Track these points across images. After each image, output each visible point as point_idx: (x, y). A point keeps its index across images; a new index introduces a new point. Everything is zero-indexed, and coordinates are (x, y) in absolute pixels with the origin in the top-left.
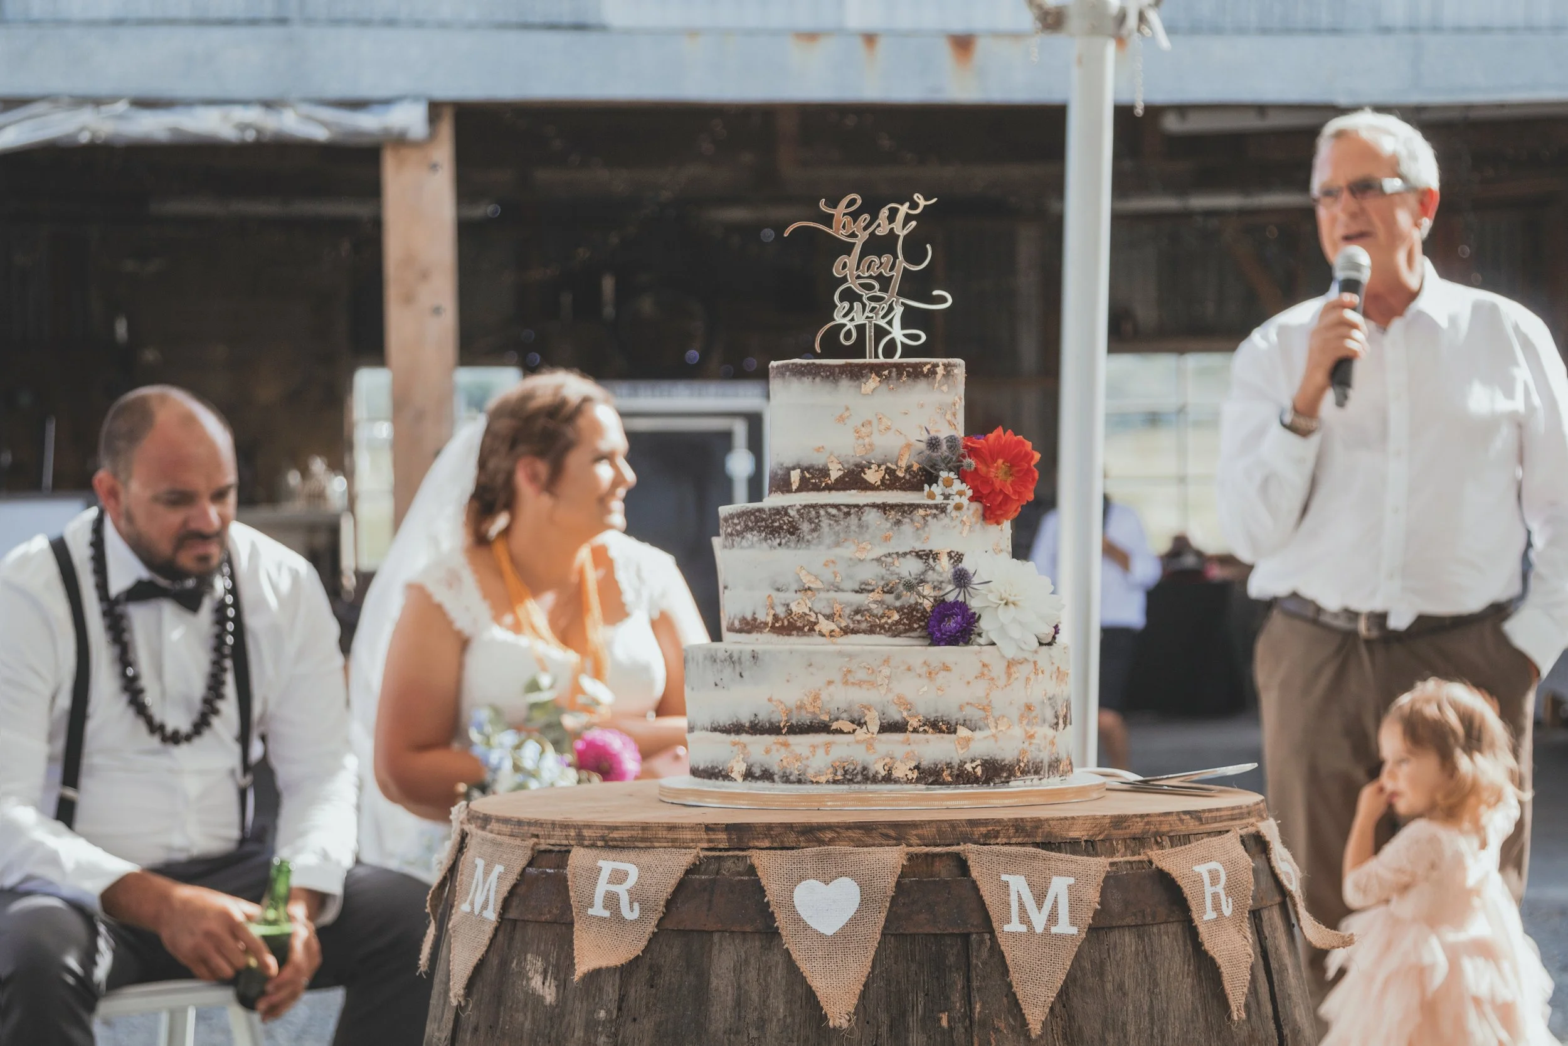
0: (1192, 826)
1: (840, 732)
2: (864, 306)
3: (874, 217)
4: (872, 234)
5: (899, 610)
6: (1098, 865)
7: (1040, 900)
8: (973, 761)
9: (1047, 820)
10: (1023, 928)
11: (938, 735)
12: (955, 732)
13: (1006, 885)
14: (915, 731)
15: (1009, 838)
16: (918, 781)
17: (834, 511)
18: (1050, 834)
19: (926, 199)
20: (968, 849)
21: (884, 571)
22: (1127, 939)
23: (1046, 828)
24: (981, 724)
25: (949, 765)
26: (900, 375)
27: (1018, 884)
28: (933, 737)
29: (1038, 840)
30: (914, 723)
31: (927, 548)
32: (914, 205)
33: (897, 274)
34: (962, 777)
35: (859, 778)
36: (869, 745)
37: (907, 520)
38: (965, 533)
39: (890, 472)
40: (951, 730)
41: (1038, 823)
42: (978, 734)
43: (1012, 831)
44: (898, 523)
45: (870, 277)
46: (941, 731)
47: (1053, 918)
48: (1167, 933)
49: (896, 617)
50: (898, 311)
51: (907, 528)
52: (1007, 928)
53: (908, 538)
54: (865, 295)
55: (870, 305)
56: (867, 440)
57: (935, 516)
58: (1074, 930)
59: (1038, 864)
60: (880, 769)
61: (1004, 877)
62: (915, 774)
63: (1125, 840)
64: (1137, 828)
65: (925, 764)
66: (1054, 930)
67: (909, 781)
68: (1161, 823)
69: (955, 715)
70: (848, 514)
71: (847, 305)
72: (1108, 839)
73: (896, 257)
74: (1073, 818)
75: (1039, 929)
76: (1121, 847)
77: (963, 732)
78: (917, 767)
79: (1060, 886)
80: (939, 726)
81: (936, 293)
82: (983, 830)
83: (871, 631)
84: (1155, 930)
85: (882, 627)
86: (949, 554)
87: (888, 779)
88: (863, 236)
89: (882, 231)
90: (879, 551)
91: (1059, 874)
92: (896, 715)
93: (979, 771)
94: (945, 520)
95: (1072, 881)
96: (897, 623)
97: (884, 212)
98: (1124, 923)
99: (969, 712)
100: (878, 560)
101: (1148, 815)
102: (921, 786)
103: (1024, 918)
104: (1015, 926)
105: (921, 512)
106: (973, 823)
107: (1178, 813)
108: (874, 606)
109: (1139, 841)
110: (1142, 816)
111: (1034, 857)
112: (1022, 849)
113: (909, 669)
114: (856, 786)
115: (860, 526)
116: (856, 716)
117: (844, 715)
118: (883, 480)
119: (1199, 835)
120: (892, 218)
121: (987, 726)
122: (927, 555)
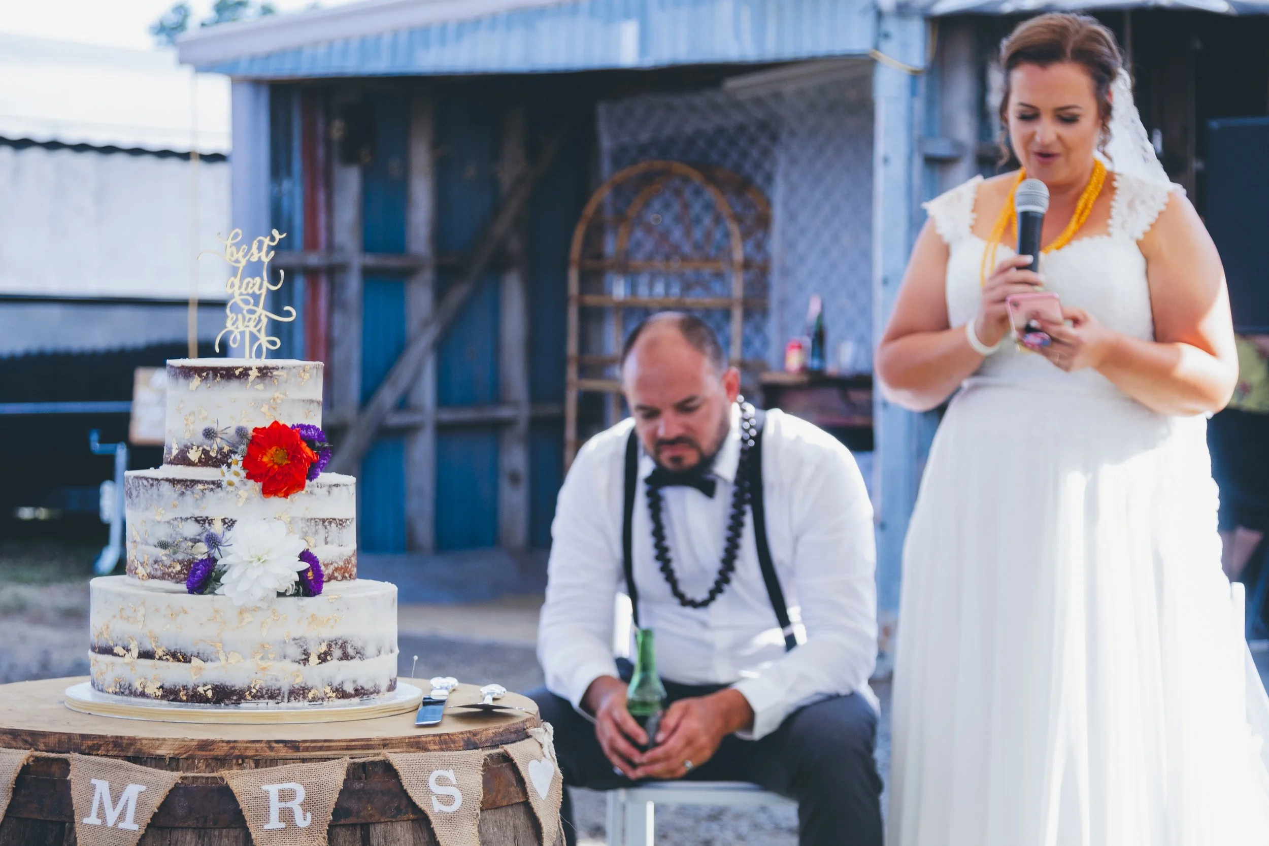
0: (283, 752)
1: (117, 655)
2: (244, 318)
3: (250, 248)
4: (248, 261)
5: (181, 562)
6: (169, 778)
7: (115, 799)
8: (205, 685)
9: (140, 740)
10: (98, 822)
11: (177, 663)
12: (190, 661)
13: (94, 787)
14: (160, 659)
15: (108, 751)
16: (163, 697)
17: (145, 482)
18: (140, 750)
19: (281, 234)
20: (73, 757)
21: (172, 531)
22: (188, 838)
23: (138, 746)
24: (213, 657)
25: (185, 688)
26: (215, 376)
27: (102, 787)
28: (173, 665)
29: (129, 754)
30: (160, 652)
31: (204, 515)
32: (273, 239)
33: (264, 292)
34: (196, 698)
35: (127, 692)
36: (132, 666)
37: (188, 493)
38: (240, 504)
39: (205, 452)
40: (187, 659)
41: (132, 741)
42: (209, 665)
43: (111, 746)
44: (183, 494)
45: (248, 294)
46: (179, 660)
47: (122, 817)
48: (227, 836)
49: (178, 568)
50: (265, 321)
51: (189, 498)
52: (86, 821)
53: (190, 506)
54: (246, 307)
55: (248, 316)
56: (191, 427)
57: (212, 490)
58: (135, 827)
59: (122, 774)
60: (137, 686)
61: (94, 781)
62: (159, 693)
63: (206, 760)
64: (221, 751)
65: (167, 685)
66: (121, 825)
67: (156, 697)
68: (246, 748)
69: (190, 649)
70: (152, 485)
71: (233, 315)
72: (191, 758)
73: (262, 279)
74: (164, 739)
75: (110, 823)
76: (202, 765)
77: (196, 662)
78: (162, 687)
79: (132, 791)
80: (179, 656)
81: (287, 308)
82: (90, 743)
83: (162, 578)
84: (217, 833)
85: (169, 575)
86: (224, 521)
87: (143, 695)
88: (243, 262)
89: (254, 259)
90: (169, 516)
91: (135, 782)
92: (149, 646)
93: (210, 694)
94: (220, 493)
95: (143, 788)
96: (180, 572)
97: (255, 245)
98: (186, 825)
99: (201, 647)
100: (168, 522)
101: (235, 742)
102: (165, 702)
103: (101, 814)
104: (93, 820)
105: (200, 486)
106: (84, 737)
107: (269, 742)
108: (164, 558)
109: (222, 761)
110: (228, 742)
111: (120, 767)
112: (111, 761)
113: (157, 610)
114: (125, 698)
115: (159, 495)
116: (126, 643)
117: (120, 643)
118: (200, 458)
119: (285, 760)
120: (260, 249)
121: (218, 659)
122: (204, 521)
